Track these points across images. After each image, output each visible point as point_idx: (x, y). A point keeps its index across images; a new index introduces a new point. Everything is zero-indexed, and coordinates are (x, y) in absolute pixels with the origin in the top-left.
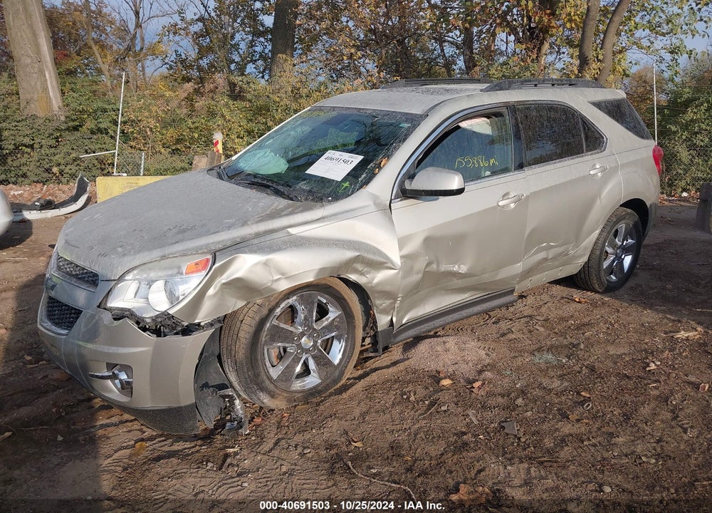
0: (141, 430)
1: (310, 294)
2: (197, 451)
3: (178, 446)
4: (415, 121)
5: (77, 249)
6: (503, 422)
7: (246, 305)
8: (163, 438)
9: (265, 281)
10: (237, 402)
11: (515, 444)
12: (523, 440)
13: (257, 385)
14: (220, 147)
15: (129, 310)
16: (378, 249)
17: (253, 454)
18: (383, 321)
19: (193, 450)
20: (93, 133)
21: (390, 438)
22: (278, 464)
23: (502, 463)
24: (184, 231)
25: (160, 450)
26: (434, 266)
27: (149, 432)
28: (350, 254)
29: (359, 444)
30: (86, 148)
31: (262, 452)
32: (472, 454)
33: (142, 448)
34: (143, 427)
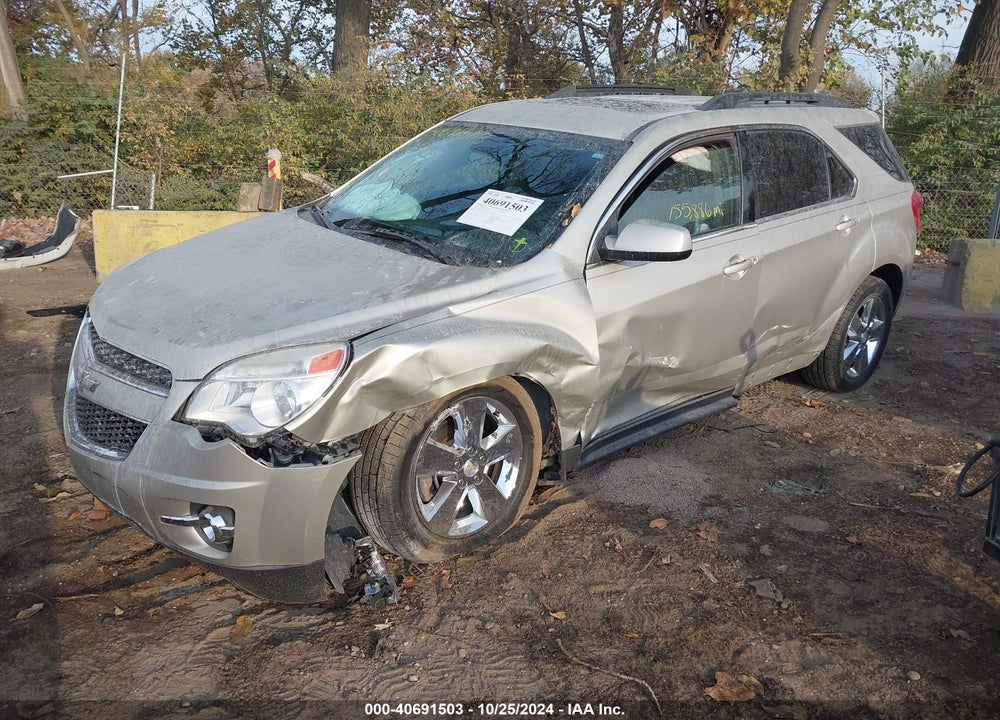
0: (237, 597)
1: (476, 400)
2: (331, 629)
3: (300, 621)
4: (614, 151)
5: (130, 331)
6: (751, 580)
7: (390, 417)
8: (274, 610)
9: (421, 384)
10: (375, 554)
11: (776, 612)
12: (784, 606)
13: (407, 530)
14: (277, 170)
15: (222, 425)
16: (569, 337)
17: (412, 633)
18: (568, 436)
19: (324, 627)
20: (71, 141)
21: (601, 605)
22: (453, 646)
23: (765, 640)
24: (297, 307)
25: (274, 628)
26: (638, 359)
27: (250, 601)
28: (535, 344)
29: (560, 615)
30: (63, 163)
31: (425, 629)
32: (721, 628)
33: (246, 624)
34: (240, 593)
